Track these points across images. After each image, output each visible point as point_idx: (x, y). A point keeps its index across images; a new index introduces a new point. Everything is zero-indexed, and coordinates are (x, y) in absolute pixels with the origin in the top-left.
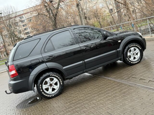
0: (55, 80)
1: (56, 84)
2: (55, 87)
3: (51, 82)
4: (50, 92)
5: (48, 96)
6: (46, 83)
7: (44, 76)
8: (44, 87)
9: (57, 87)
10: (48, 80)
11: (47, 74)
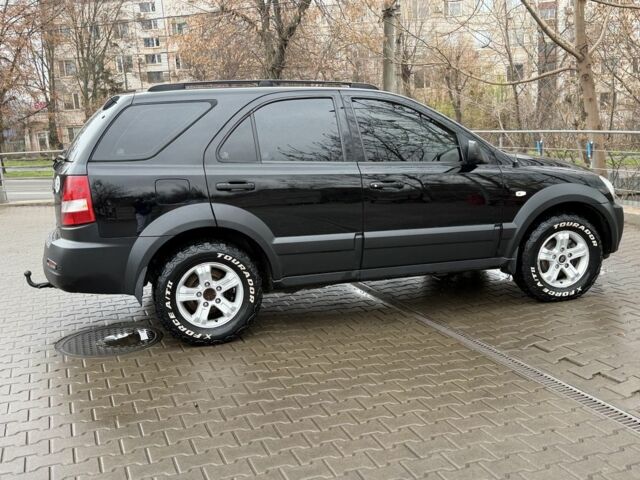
0: (232, 279)
1: (230, 295)
2: (225, 306)
3: (214, 285)
4: (198, 320)
5: (187, 333)
6: (193, 281)
7: (194, 250)
8: (184, 294)
9: (230, 309)
10: (204, 270)
11: (208, 247)
